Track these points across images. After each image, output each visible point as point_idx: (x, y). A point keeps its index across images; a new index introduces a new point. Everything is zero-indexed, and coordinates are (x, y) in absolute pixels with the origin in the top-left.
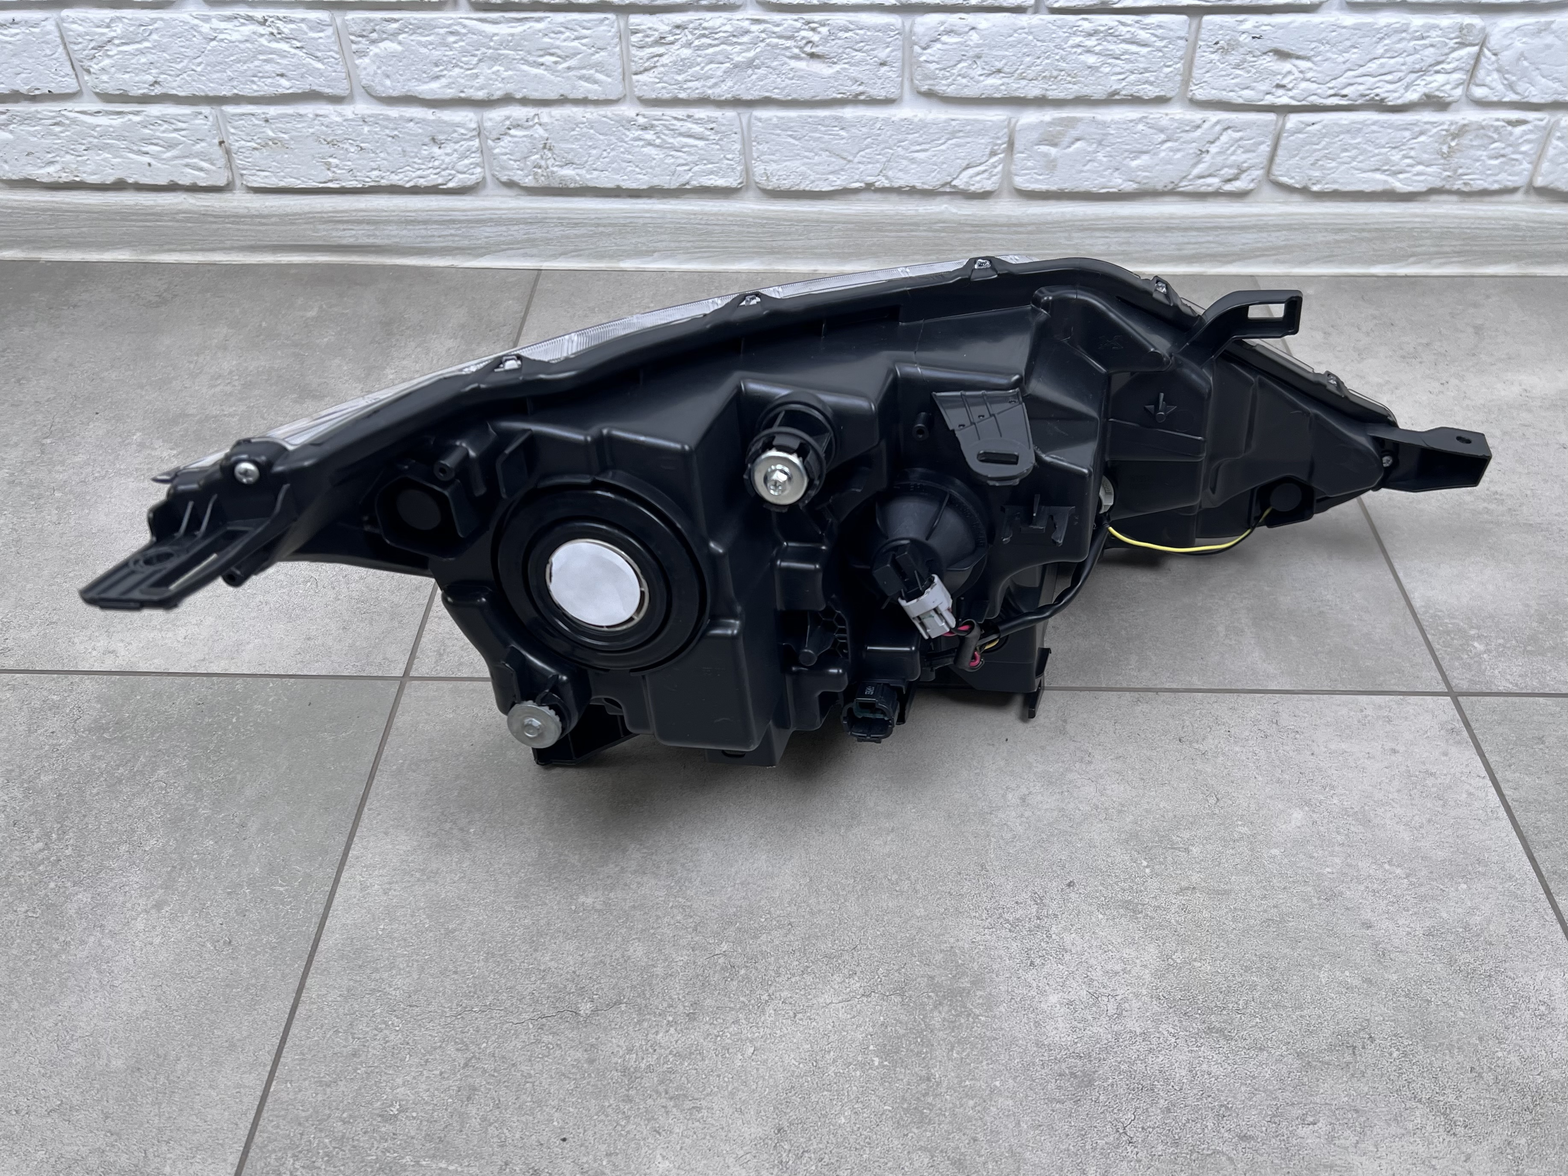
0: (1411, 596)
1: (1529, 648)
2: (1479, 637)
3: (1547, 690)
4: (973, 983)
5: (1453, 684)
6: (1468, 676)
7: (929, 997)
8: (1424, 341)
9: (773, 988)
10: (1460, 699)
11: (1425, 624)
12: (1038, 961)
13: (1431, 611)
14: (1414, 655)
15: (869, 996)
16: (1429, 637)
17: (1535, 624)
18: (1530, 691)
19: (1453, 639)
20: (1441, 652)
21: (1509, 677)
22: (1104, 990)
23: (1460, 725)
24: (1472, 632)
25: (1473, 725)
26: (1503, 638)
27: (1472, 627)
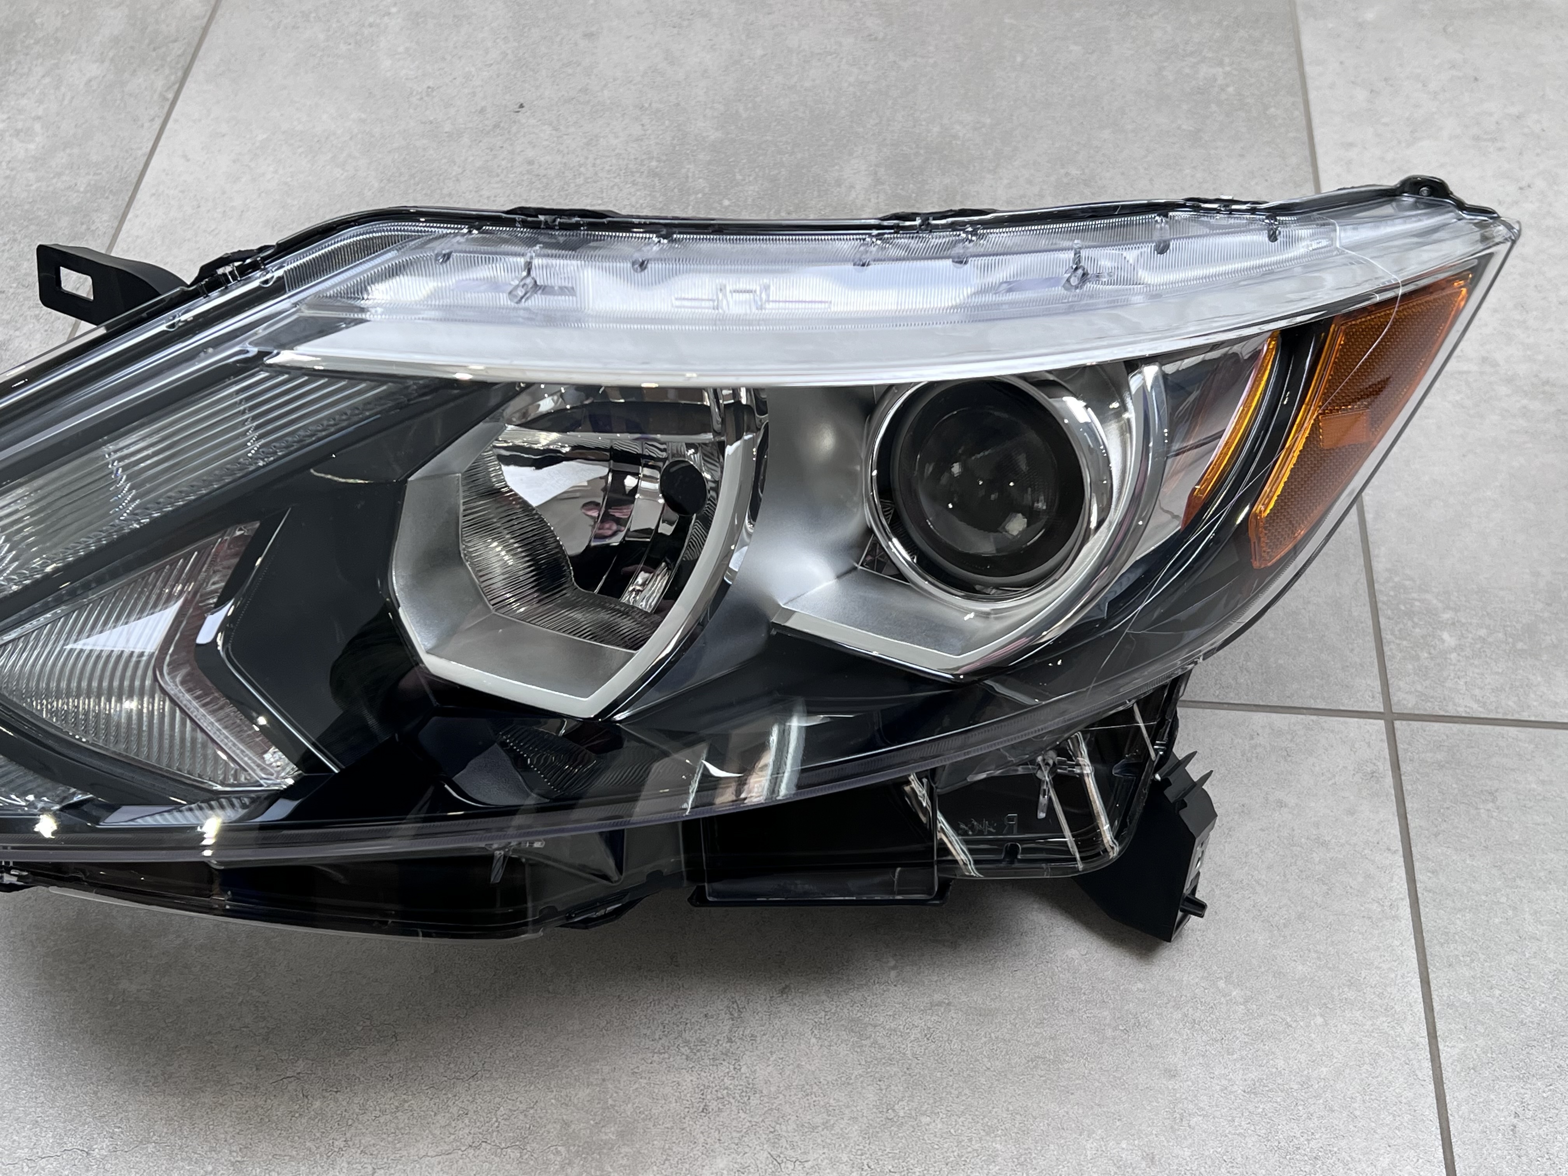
0: (1374, 551)
1: (1520, 645)
2: (1453, 624)
3: (1525, 716)
4: (621, 1135)
5: (1394, 700)
6: (1419, 688)
7: (558, 1153)
8: (1514, 110)
9: (353, 1130)
10: (1397, 724)
11: (1381, 598)
12: (713, 1105)
13: (1396, 579)
14: (1352, 650)
15: (478, 1148)
16: (1382, 620)
17: (1539, 606)
18: (1500, 716)
19: (1415, 625)
20: (1393, 646)
21: (1477, 692)
22: (790, 1152)
23: (1385, 767)
24: (1447, 616)
25: (1404, 767)
26: (1488, 627)
27: (1448, 608)
